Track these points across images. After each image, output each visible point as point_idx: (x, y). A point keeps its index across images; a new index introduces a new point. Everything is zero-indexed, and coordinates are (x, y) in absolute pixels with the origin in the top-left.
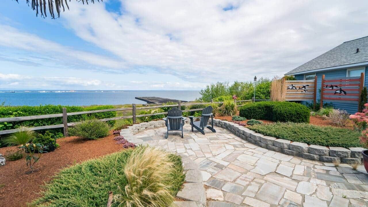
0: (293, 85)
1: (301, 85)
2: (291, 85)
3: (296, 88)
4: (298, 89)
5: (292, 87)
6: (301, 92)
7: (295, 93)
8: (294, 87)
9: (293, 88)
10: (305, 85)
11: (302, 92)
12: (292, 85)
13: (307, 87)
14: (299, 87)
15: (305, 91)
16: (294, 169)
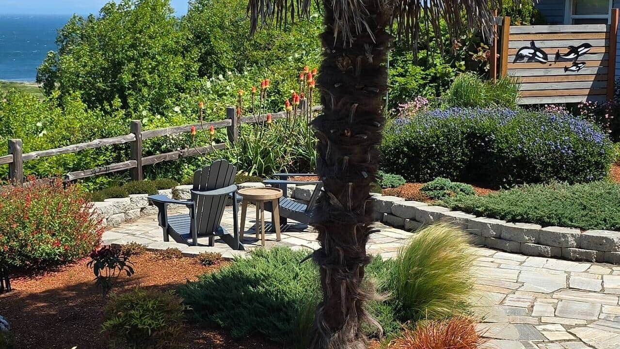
0: (538, 44)
1: (562, 45)
2: (528, 44)
3: (545, 57)
4: (551, 57)
5: (532, 51)
6: (562, 72)
7: (541, 73)
8: (538, 53)
9: (534, 54)
10: (576, 44)
11: (566, 69)
12: (533, 43)
13: (582, 50)
14: (555, 51)
15: (575, 64)
16: (602, 281)
